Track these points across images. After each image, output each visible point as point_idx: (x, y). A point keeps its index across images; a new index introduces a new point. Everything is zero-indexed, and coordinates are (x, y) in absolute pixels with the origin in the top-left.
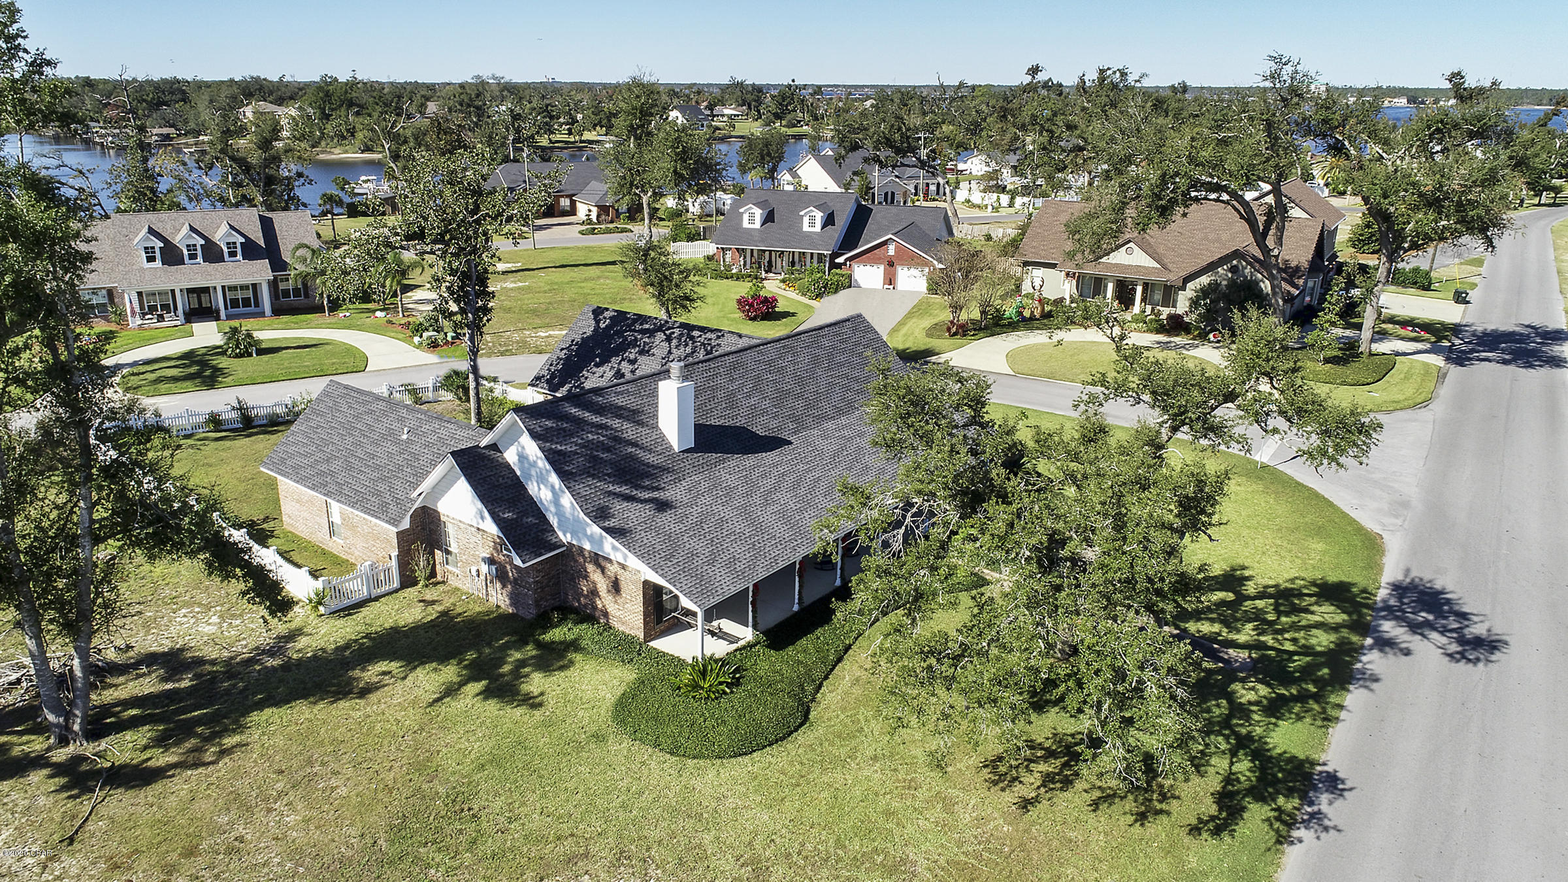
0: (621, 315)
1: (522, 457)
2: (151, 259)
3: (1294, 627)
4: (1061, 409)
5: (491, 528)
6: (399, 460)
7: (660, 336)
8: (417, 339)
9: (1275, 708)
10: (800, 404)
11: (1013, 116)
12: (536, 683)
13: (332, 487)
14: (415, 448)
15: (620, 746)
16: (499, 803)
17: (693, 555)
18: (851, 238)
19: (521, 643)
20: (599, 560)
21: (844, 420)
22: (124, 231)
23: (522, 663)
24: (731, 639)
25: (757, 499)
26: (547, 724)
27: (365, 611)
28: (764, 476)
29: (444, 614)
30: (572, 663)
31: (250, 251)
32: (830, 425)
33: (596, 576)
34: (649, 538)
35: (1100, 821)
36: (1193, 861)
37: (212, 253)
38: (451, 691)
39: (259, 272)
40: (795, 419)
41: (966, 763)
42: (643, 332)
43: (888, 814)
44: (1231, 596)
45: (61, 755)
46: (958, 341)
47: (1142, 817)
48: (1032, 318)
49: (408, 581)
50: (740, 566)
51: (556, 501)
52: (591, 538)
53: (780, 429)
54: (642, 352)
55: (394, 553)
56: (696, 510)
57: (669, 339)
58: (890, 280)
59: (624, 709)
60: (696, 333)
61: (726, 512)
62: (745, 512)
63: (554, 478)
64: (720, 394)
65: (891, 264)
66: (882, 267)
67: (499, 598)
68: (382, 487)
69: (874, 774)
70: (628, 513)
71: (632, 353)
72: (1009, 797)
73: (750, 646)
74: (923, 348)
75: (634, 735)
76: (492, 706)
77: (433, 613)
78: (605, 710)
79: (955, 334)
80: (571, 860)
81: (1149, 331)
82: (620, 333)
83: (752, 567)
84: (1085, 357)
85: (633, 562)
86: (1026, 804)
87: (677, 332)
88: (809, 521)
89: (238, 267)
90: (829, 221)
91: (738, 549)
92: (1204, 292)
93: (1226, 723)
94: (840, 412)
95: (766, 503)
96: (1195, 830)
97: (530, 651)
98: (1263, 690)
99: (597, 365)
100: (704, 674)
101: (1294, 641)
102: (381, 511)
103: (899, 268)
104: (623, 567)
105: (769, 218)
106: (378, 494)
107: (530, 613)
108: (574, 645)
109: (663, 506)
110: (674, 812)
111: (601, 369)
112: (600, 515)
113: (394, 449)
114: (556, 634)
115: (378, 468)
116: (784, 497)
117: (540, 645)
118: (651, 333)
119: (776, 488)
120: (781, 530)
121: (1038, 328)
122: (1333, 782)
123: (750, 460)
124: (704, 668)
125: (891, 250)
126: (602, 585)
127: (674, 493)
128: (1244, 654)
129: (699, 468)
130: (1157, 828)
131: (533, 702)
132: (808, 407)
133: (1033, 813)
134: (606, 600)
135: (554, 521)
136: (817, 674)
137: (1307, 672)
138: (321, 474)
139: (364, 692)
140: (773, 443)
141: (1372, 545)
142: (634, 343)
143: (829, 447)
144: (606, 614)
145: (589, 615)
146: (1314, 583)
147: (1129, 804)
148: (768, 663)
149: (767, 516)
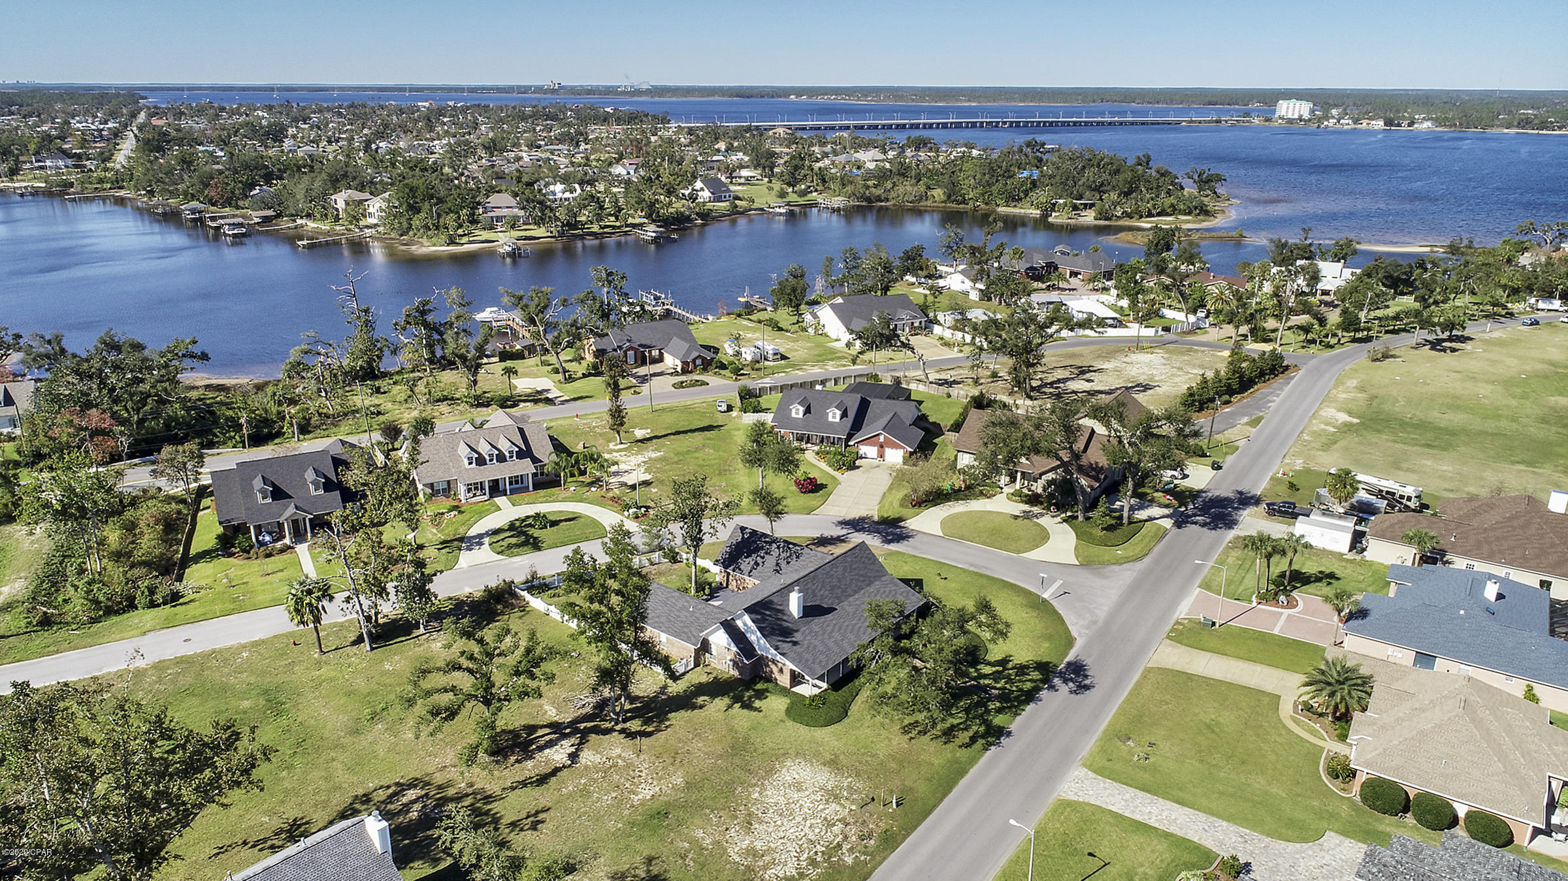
0: (754, 533)
1: (745, 624)
2: (470, 463)
3: (1020, 681)
4: (960, 563)
5: (734, 649)
6: (691, 619)
7: (774, 546)
8: (626, 513)
9: (999, 711)
10: (839, 591)
11: (980, 253)
12: (757, 704)
13: (663, 628)
14: (697, 615)
15: (790, 723)
16: (758, 740)
17: (807, 660)
18: (857, 426)
19: (748, 690)
20: (773, 661)
21: (857, 596)
22: (451, 445)
23: (750, 697)
24: (820, 688)
25: (826, 636)
26: (765, 717)
27: (686, 677)
28: (828, 626)
29: (715, 678)
30: (767, 697)
31: (521, 455)
32: (851, 599)
33: (773, 667)
34: (791, 654)
35: (934, 744)
36: (958, 754)
37: (501, 458)
38: (730, 707)
39: (525, 468)
40: (838, 598)
41: (897, 727)
42: (766, 542)
43: (872, 742)
44: (1001, 669)
45: (618, 728)
46: (916, 510)
47: (945, 743)
48: (960, 490)
49: (697, 665)
50: (823, 664)
51: (758, 641)
52: (772, 654)
53: (832, 603)
54: (766, 553)
55: (693, 655)
56: (806, 642)
57: (778, 547)
58: (881, 455)
59: (788, 712)
60: (791, 546)
61: (816, 642)
62: (822, 641)
63: (759, 634)
64: (810, 591)
65: (882, 446)
66: (876, 448)
67: (735, 673)
68: (686, 630)
69: (868, 731)
70: (786, 647)
71: (762, 553)
72: (907, 737)
73: (826, 690)
74: (897, 516)
75: (794, 720)
76: (745, 711)
77: (711, 678)
78: (783, 713)
79: (914, 506)
80: (784, 754)
81: (1022, 502)
82: (755, 542)
83: (827, 664)
84: (981, 525)
85: (788, 663)
86: (912, 738)
87: (782, 544)
88: (845, 645)
89: (515, 465)
90: (844, 414)
91: (822, 657)
92: (1050, 483)
93: (982, 715)
94: (856, 592)
95: (829, 639)
96: (960, 747)
97: (751, 693)
98: (998, 704)
99: (746, 557)
100: (813, 701)
101: (1017, 687)
102: (688, 640)
103: (887, 449)
104: (784, 665)
105: (808, 411)
106: (685, 633)
107: (748, 678)
108: (767, 690)
109: (795, 643)
110: (810, 742)
111: (748, 560)
112: (776, 649)
113: (688, 614)
114: (759, 686)
115: (682, 622)
116: (836, 634)
117: (754, 690)
118: (770, 543)
119: (833, 631)
120: (836, 649)
121: (962, 499)
122: (1009, 734)
123: (822, 619)
124: (813, 698)
125: (882, 439)
126: (775, 670)
127: (798, 637)
128: (997, 692)
129: (805, 624)
130: (950, 746)
131: (759, 710)
132: (843, 591)
133: (913, 741)
134: (776, 674)
135: (757, 648)
136: (850, 700)
137: (1017, 698)
138: (657, 622)
139: (701, 707)
140: (831, 610)
141: (1070, 642)
142: (762, 548)
143: (851, 609)
144: (776, 679)
145: (769, 679)
146: (1036, 663)
147: (943, 739)
148: (833, 696)
149: (831, 643)
